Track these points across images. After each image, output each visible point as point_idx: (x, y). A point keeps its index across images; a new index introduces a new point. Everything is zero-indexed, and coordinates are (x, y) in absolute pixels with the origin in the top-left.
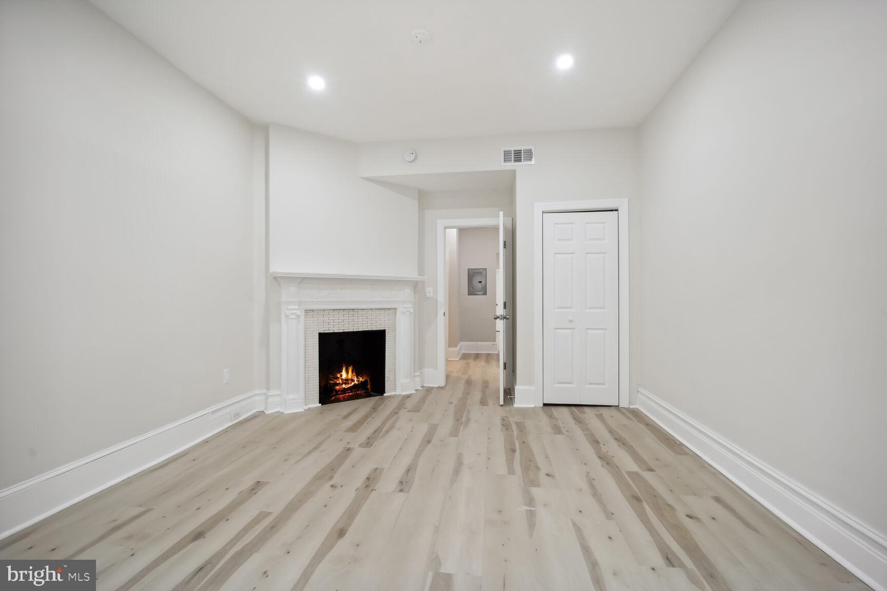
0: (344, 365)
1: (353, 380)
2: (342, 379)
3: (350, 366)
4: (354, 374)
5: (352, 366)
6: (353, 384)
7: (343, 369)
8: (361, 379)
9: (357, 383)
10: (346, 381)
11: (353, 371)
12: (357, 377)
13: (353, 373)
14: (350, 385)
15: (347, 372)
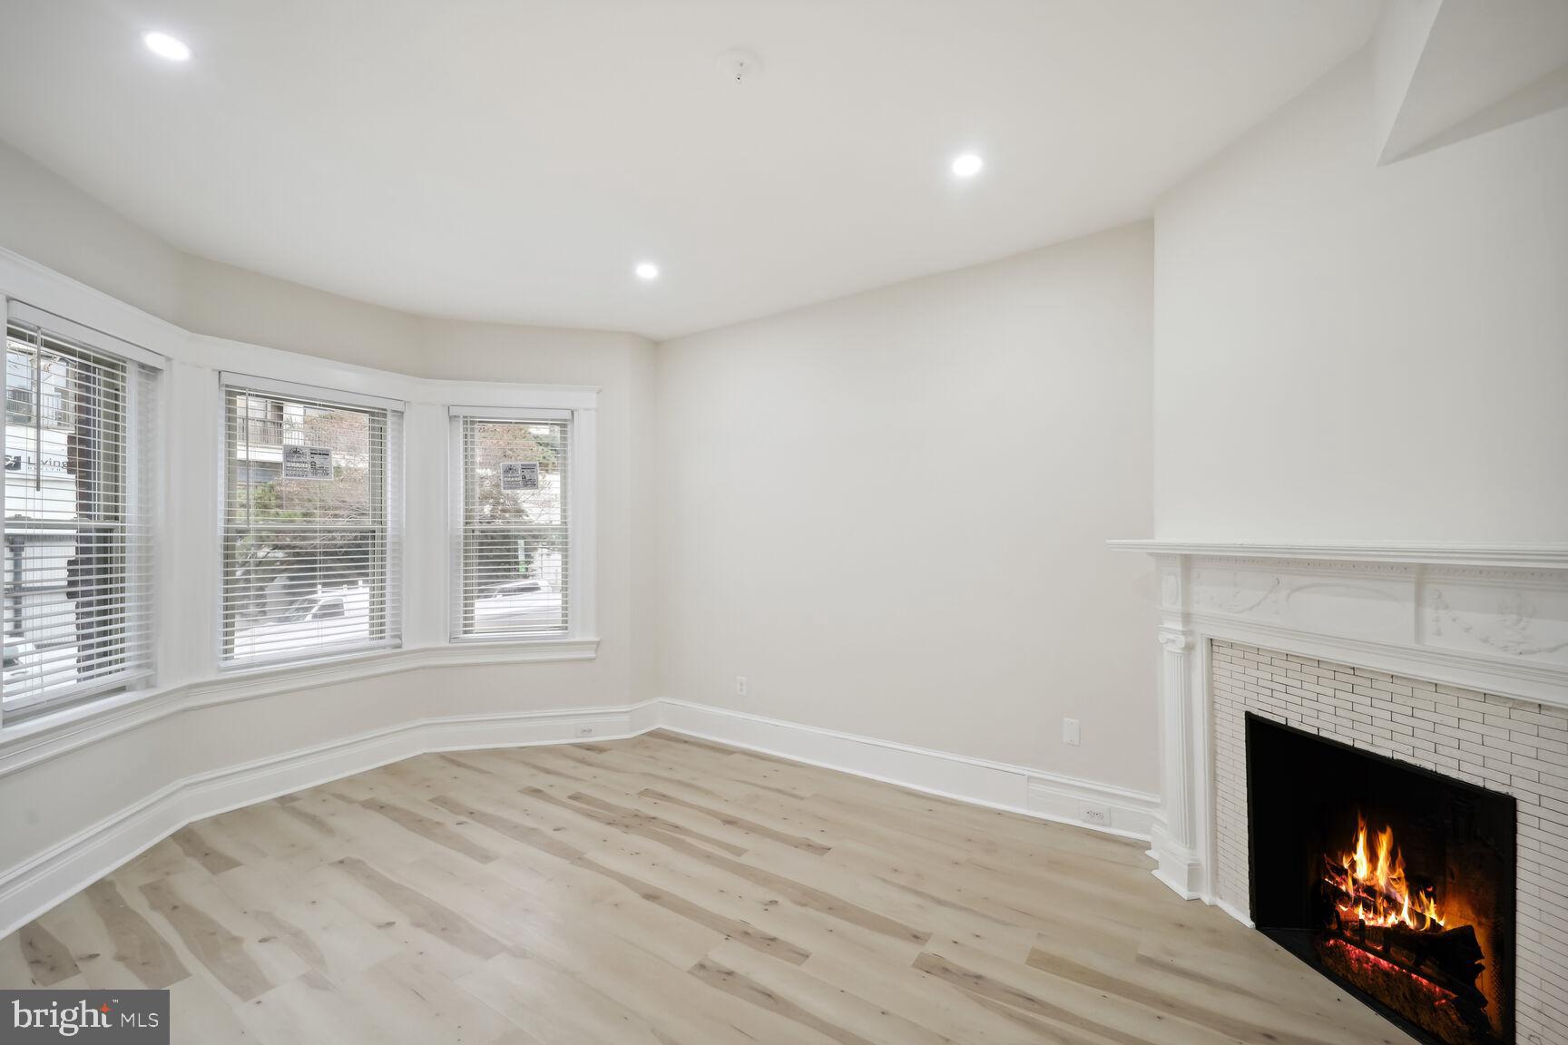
0: (1361, 823)
1: (1394, 906)
2: (1355, 881)
3: (1384, 831)
4: (1400, 872)
5: (1389, 830)
6: (1392, 920)
7: (1357, 840)
8: (1431, 914)
9: (1411, 924)
10: (1369, 896)
11: (1393, 855)
12: (1414, 895)
13: (1392, 867)
14: (1380, 921)
15: (1373, 857)
